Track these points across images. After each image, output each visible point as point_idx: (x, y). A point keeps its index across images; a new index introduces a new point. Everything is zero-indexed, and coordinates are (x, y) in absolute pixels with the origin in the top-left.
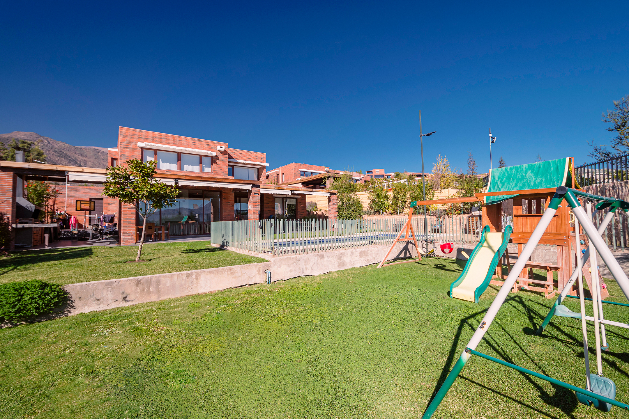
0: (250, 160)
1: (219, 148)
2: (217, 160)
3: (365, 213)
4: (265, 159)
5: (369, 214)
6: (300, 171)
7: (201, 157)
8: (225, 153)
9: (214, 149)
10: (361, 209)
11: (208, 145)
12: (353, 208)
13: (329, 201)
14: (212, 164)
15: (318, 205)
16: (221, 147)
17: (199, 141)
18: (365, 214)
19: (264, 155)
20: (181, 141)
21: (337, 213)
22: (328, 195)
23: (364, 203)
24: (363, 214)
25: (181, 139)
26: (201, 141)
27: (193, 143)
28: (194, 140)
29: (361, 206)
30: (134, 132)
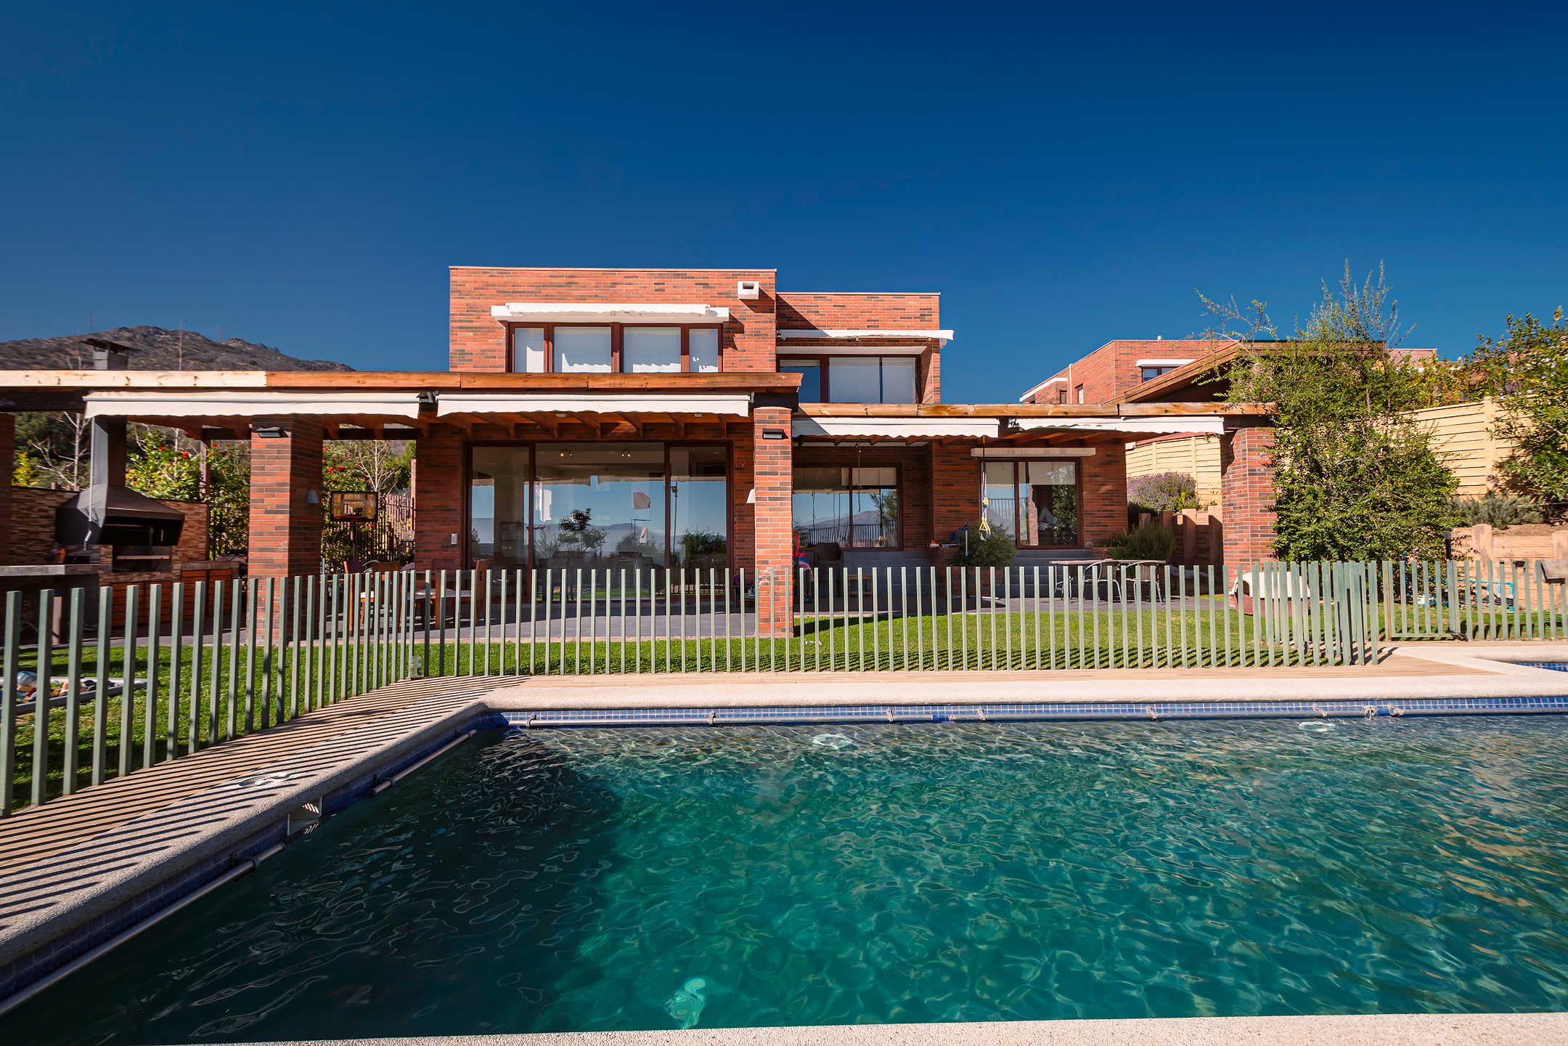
0: (876, 327)
1: (743, 293)
2: (737, 336)
3: (1469, 516)
4: (936, 316)
5: (1501, 519)
6: (1143, 368)
7: (686, 329)
8: (760, 305)
9: (725, 296)
10: (1437, 494)
11: (706, 285)
12: (1381, 491)
13: (1227, 457)
14: (721, 353)
15: (1198, 486)
16: (748, 285)
17: (677, 276)
18: (1469, 520)
19: (932, 301)
20: (619, 287)
21: (1272, 518)
22: (1217, 426)
23: (1465, 464)
24: (1458, 520)
25: (618, 280)
26: (684, 276)
27: (657, 287)
28: (660, 276)
29: (1441, 480)
30: (486, 278)
